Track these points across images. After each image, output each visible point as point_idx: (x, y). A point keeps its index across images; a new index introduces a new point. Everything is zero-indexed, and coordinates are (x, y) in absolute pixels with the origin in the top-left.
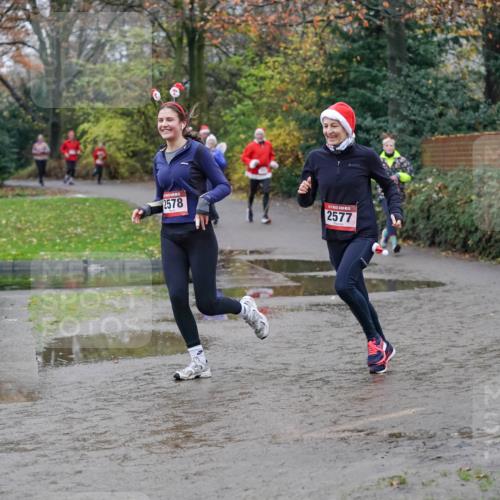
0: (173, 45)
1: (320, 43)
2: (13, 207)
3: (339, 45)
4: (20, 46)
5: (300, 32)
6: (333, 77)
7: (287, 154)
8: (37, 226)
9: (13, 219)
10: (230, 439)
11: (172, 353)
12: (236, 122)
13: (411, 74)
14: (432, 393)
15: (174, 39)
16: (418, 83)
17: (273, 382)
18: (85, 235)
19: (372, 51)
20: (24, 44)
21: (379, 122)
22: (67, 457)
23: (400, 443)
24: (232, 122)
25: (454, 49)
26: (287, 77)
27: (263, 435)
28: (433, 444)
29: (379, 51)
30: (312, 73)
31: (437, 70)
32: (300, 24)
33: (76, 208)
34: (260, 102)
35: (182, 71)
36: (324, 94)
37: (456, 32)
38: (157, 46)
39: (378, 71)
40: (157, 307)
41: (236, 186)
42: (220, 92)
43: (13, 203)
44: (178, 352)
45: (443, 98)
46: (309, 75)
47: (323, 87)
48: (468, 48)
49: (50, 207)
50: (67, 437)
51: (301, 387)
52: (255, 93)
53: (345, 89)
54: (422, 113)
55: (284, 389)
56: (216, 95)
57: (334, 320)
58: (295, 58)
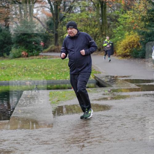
0: (96, 7)
1: (145, 6)
2: (43, 62)
3: (151, 7)
4: (44, 7)
5: (138, 3)
6: (150, 18)
7: (135, 44)
8: (51, 69)
9: (43, 66)
11: (98, 111)
12: (118, 33)
15: (96, 5)
18: (67, 71)
20: (45, 7)
22: (64, 146)
24: (116, 33)
26: (134, 18)
30: (143, 16)
33: (64, 62)
34: (125, 26)
35: (99, 16)
36: (147, 23)
38: (90, 7)
40: (92, 95)
41: (118, 54)
42: (112, 23)
43: (43, 61)
46: (142, 17)
47: (147, 21)
49: (55, 62)
50: (63, 139)
51: (141, 122)
52: (124, 23)
56: (110, 24)
57: (152, 100)
58: (137, 11)
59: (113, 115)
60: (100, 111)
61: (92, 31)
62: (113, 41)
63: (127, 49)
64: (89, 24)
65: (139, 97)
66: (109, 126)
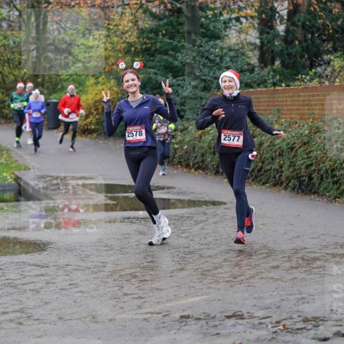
1: (134, 20)
3: (149, 22)
5: (120, 13)
6: (144, 46)
10: (60, 318)
12: (70, 80)
13: (202, 44)
14: (213, 286)
16: (208, 51)
17: (93, 276)
19: (174, 27)
21: (178, 80)
23: (189, 323)
24: (67, 80)
25: (236, 26)
26: (109, 46)
27: (85, 315)
28: (213, 324)
29: (179, 27)
30: (128, 43)
31: (223, 42)
32: (120, 6)
37: (238, 13)
38: (13, 22)
39: (178, 42)
44: (22, 253)
45: (227, 63)
46: (126, 44)
47: (136, 54)
48: (248, 25)
51: (115, 280)
53: (153, 55)
54: (211, 74)
55: (102, 282)
57: (141, 230)
58: (115, 32)
59: (51, 264)
60: (24, 255)
61: (14, 76)
62: (58, 98)
63: (91, 116)
64: (8, 59)
65: (112, 224)
66: (42, 288)
